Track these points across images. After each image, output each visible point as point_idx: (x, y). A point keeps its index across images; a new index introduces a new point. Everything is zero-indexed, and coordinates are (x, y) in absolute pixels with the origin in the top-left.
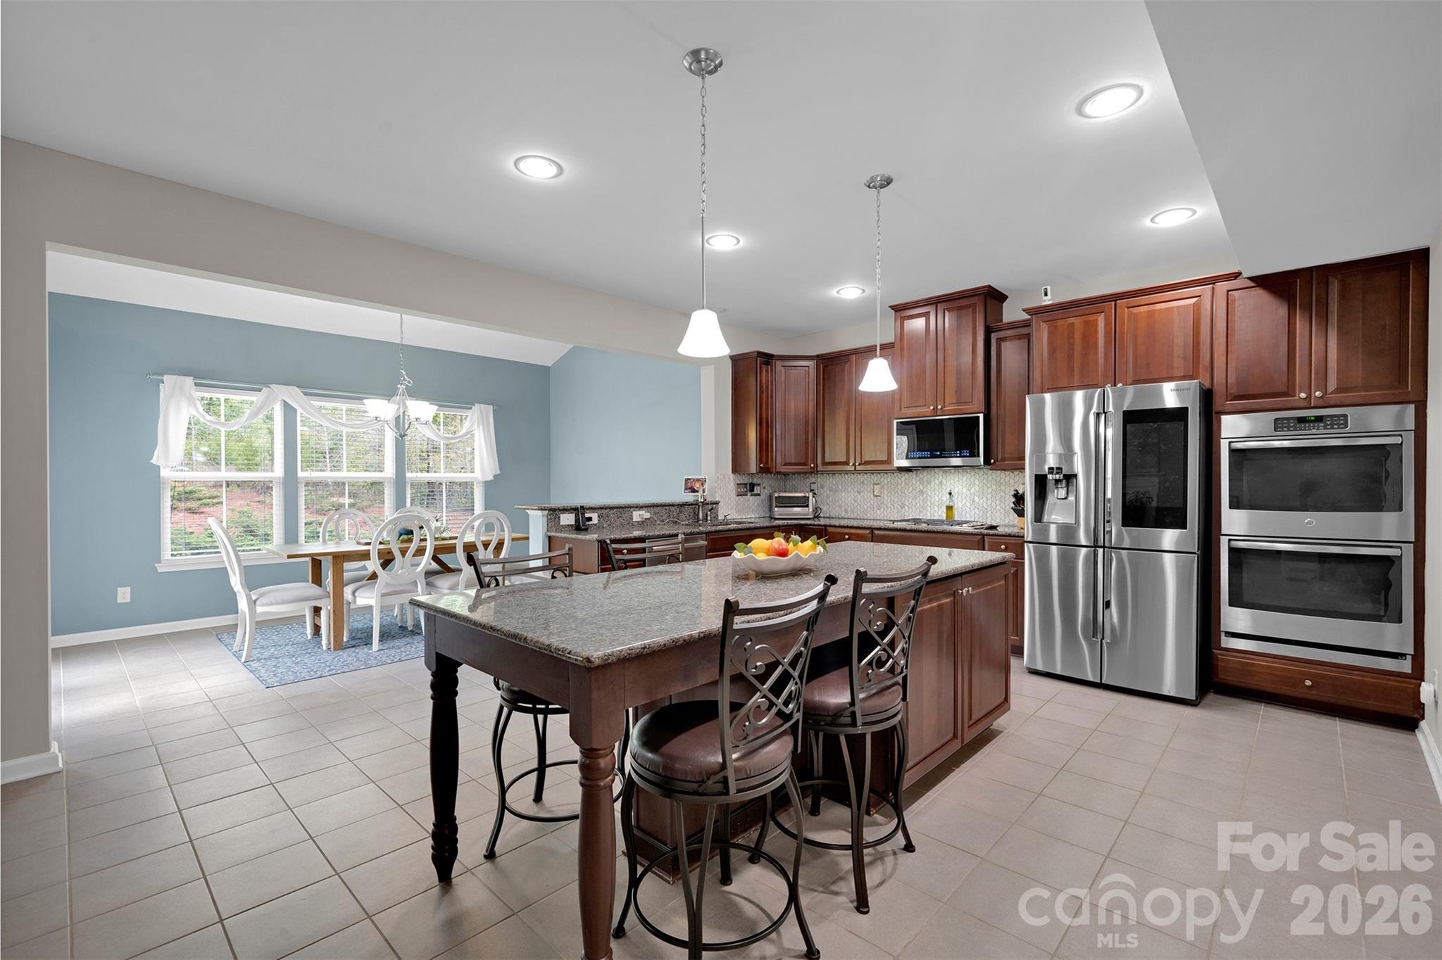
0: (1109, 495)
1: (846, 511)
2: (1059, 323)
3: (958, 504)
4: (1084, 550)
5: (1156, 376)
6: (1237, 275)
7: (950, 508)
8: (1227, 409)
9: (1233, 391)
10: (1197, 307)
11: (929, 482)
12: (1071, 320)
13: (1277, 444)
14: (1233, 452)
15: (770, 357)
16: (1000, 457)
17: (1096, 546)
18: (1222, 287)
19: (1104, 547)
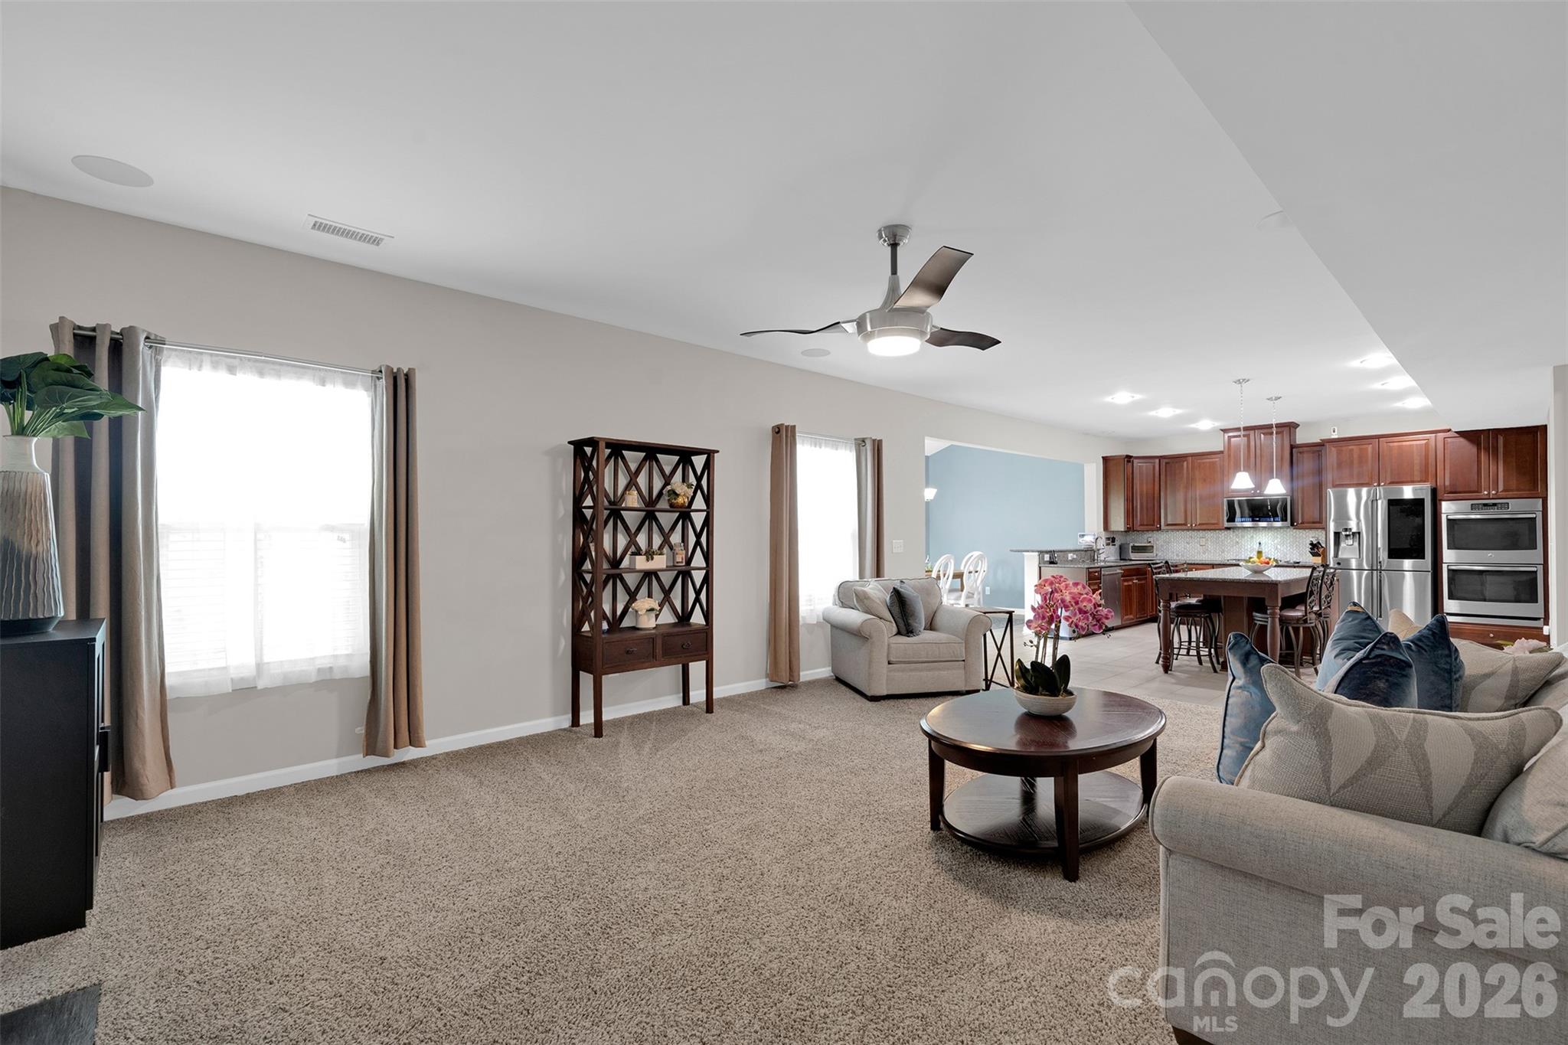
0: (1379, 546)
1: (1177, 555)
2: (1344, 448)
3: (1264, 549)
4: (1366, 572)
5: (1404, 480)
6: (1449, 430)
7: (1260, 553)
8: (1445, 498)
9: (1448, 489)
10: (1427, 445)
11: (1243, 537)
12: (1350, 447)
13: (1473, 517)
14: (1449, 520)
15: (1131, 457)
16: (1300, 521)
17: (1372, 570)
18: (1441, 435)
19: (1377, 570)
